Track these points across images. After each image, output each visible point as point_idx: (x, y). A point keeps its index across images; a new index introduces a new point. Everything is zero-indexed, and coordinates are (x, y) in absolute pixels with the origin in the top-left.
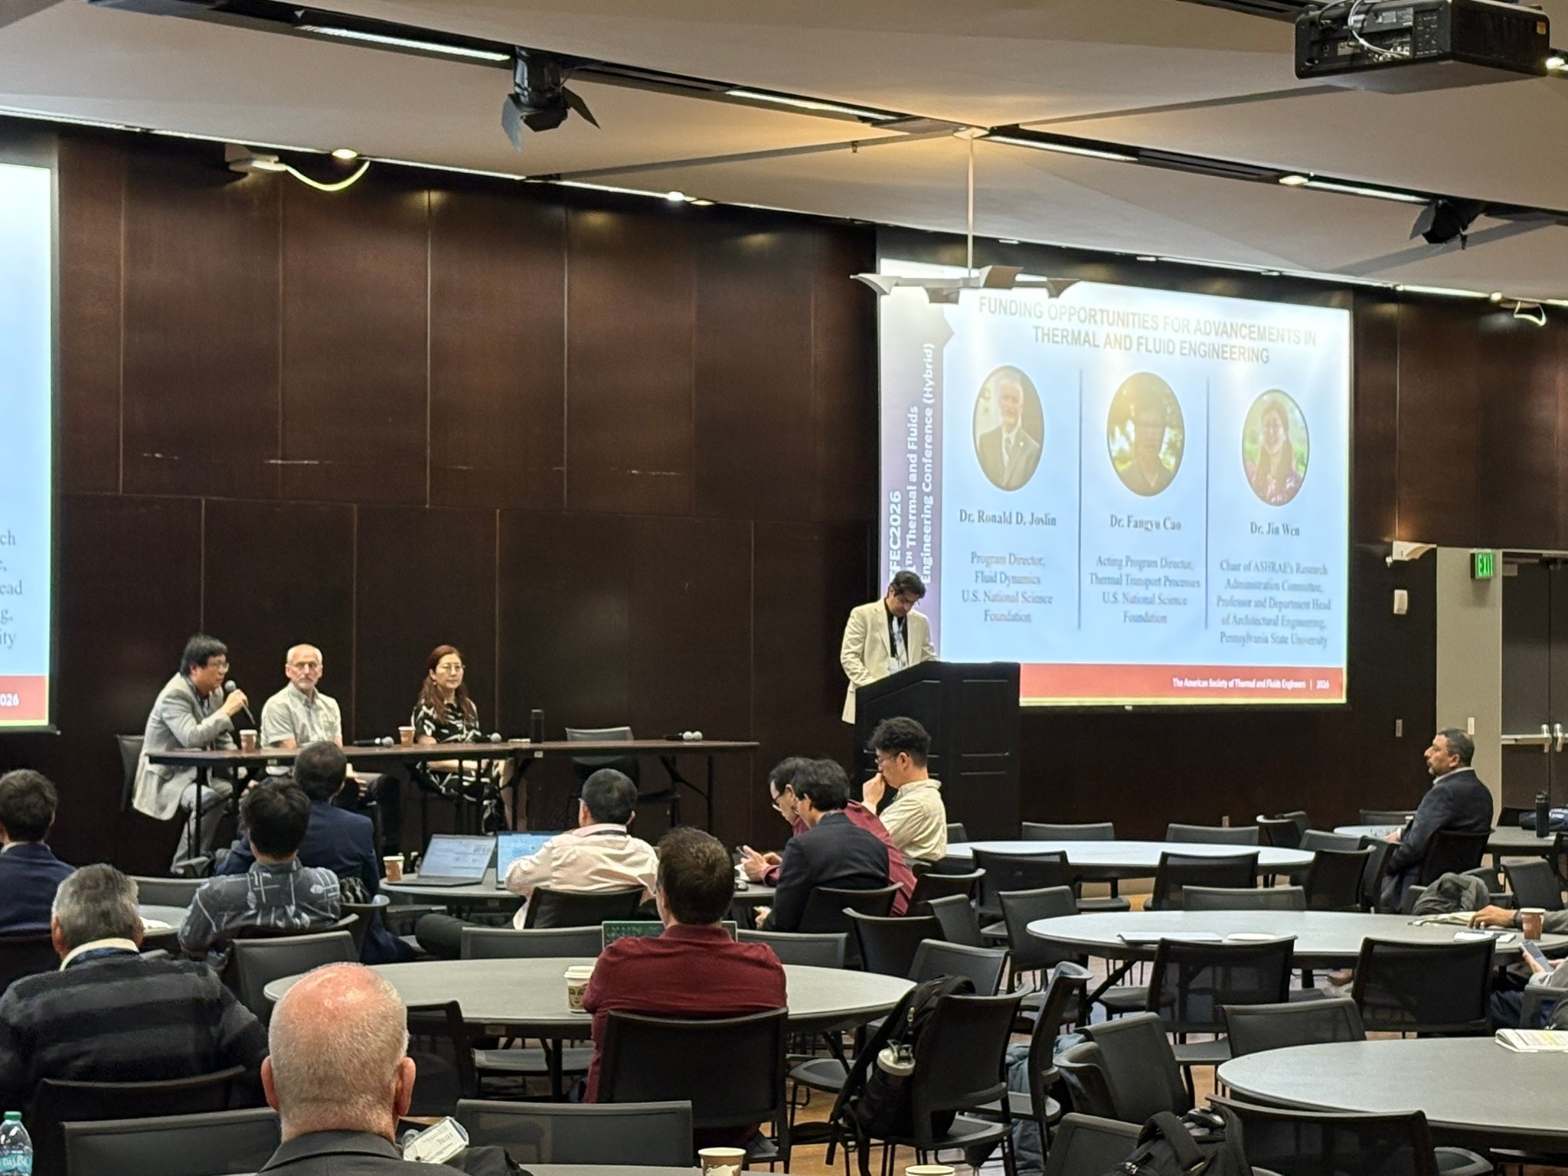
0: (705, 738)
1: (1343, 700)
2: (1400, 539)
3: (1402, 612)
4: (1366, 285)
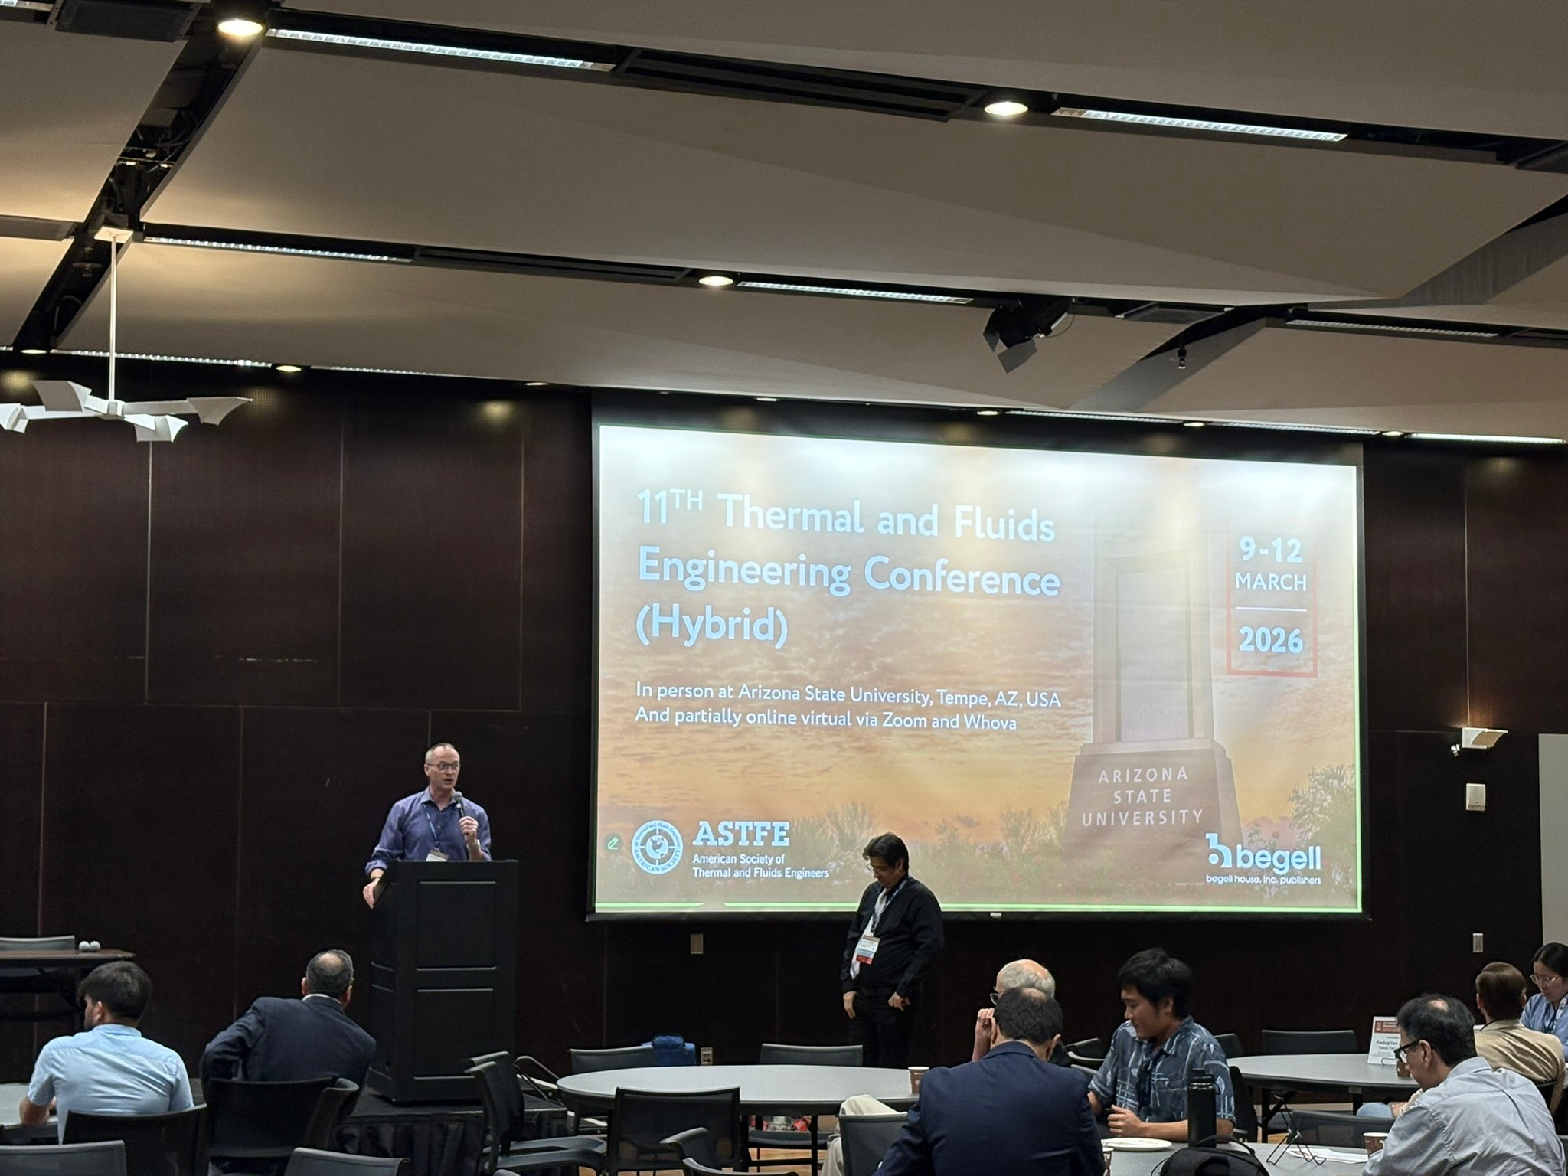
0: (103, 947)
1: (1359, 910)
2: (1472, 724)
3: (1478, 809)
4: (1371, 435)
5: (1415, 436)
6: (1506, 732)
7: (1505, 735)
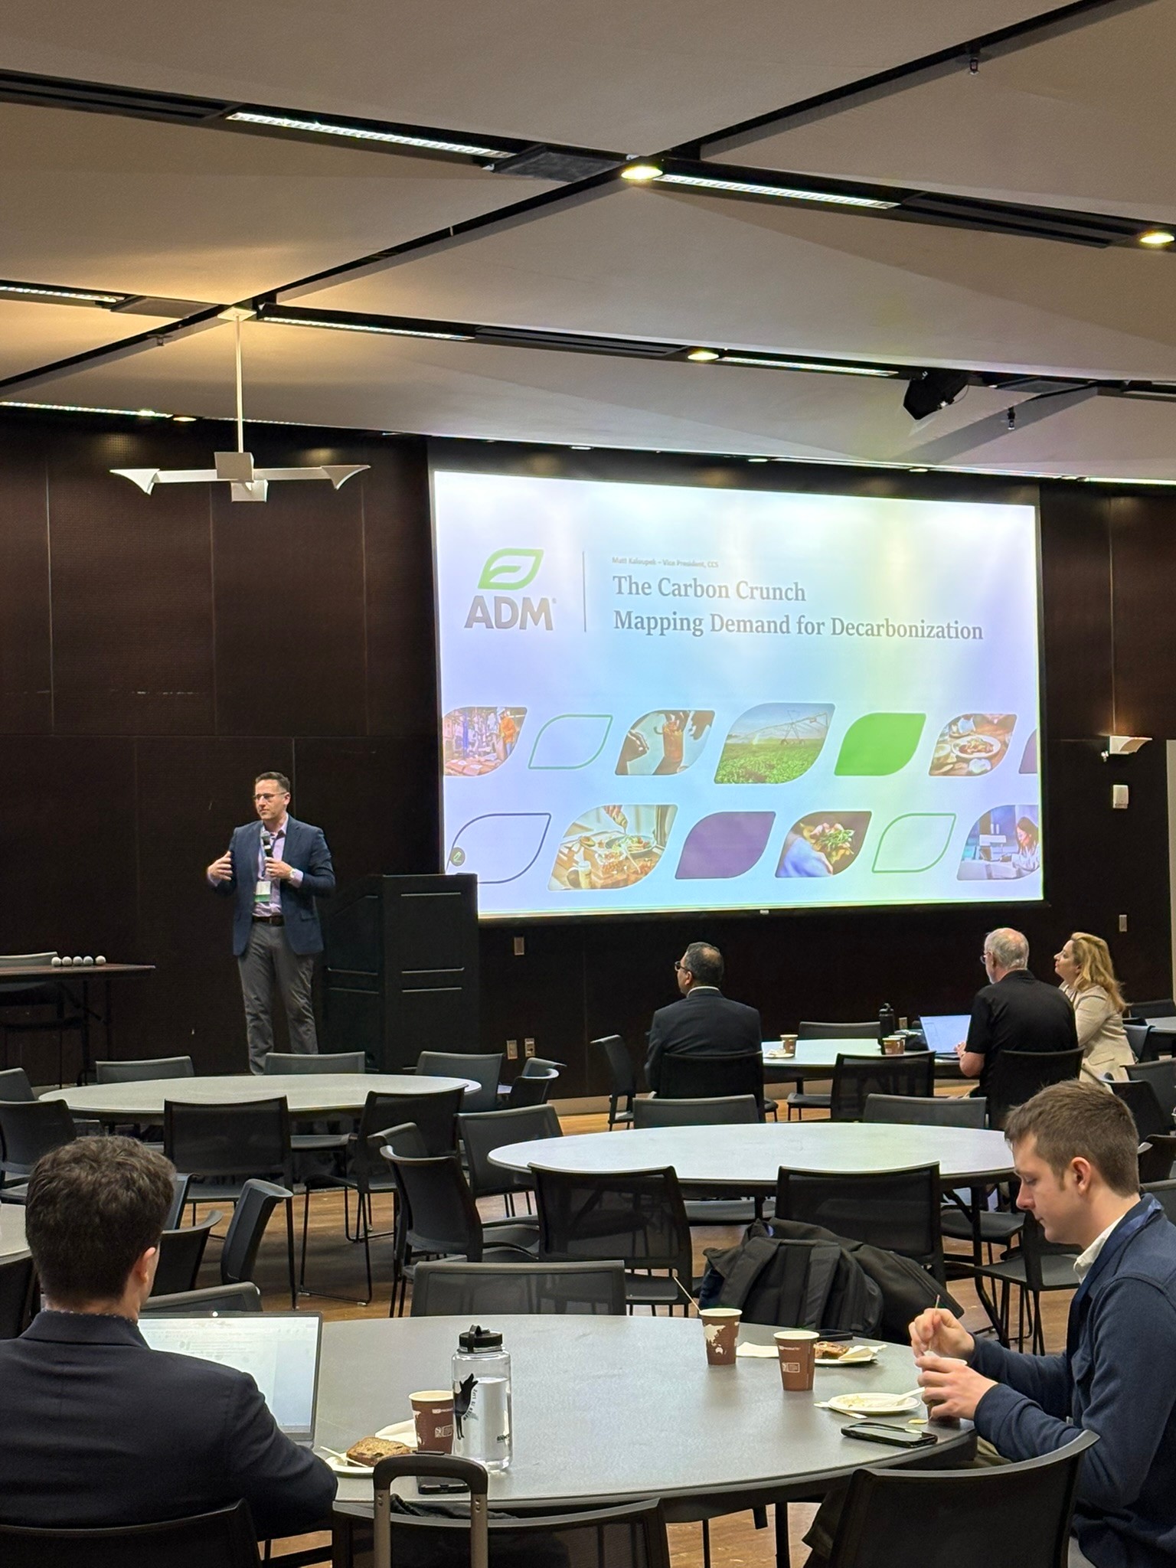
0: (109, 961)
1: (1040, 897)
2: (1119, 734)
3: (1123, 807)
4: (1052, 479)
5: (1087, 480)
6: (1151, 739)
7: (1149, 741)
